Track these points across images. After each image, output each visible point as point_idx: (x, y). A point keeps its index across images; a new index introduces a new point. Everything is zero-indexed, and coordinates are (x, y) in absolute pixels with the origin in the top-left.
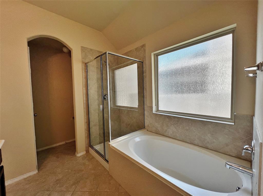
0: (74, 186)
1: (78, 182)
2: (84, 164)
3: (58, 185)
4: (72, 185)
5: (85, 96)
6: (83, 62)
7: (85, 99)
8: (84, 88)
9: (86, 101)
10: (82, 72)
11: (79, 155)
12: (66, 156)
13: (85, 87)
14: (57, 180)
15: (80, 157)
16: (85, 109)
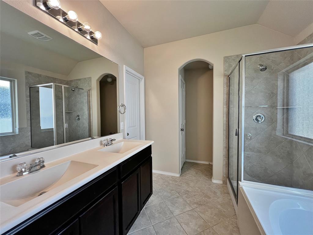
0: (195, 205)
1: (200, 204)
2: (215, 193)
3: (186, 195)
4: (195, 203)
5: (225, 115)
6: (225, 75)
7: (225, 119)
8: (225, 107)
9: (226, 121)
10: (224, 87)
11: (214, 181)
12: (203, 176)
13: (226, 105)
14: (187, 191)
15: (215, 184)
16: (225, 132)
